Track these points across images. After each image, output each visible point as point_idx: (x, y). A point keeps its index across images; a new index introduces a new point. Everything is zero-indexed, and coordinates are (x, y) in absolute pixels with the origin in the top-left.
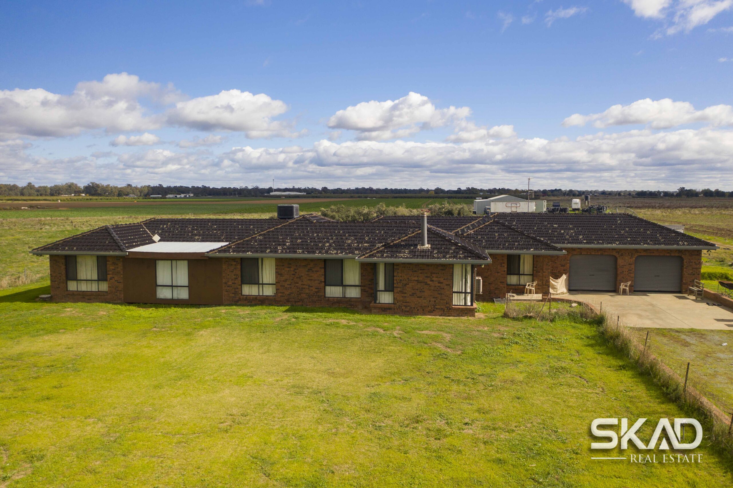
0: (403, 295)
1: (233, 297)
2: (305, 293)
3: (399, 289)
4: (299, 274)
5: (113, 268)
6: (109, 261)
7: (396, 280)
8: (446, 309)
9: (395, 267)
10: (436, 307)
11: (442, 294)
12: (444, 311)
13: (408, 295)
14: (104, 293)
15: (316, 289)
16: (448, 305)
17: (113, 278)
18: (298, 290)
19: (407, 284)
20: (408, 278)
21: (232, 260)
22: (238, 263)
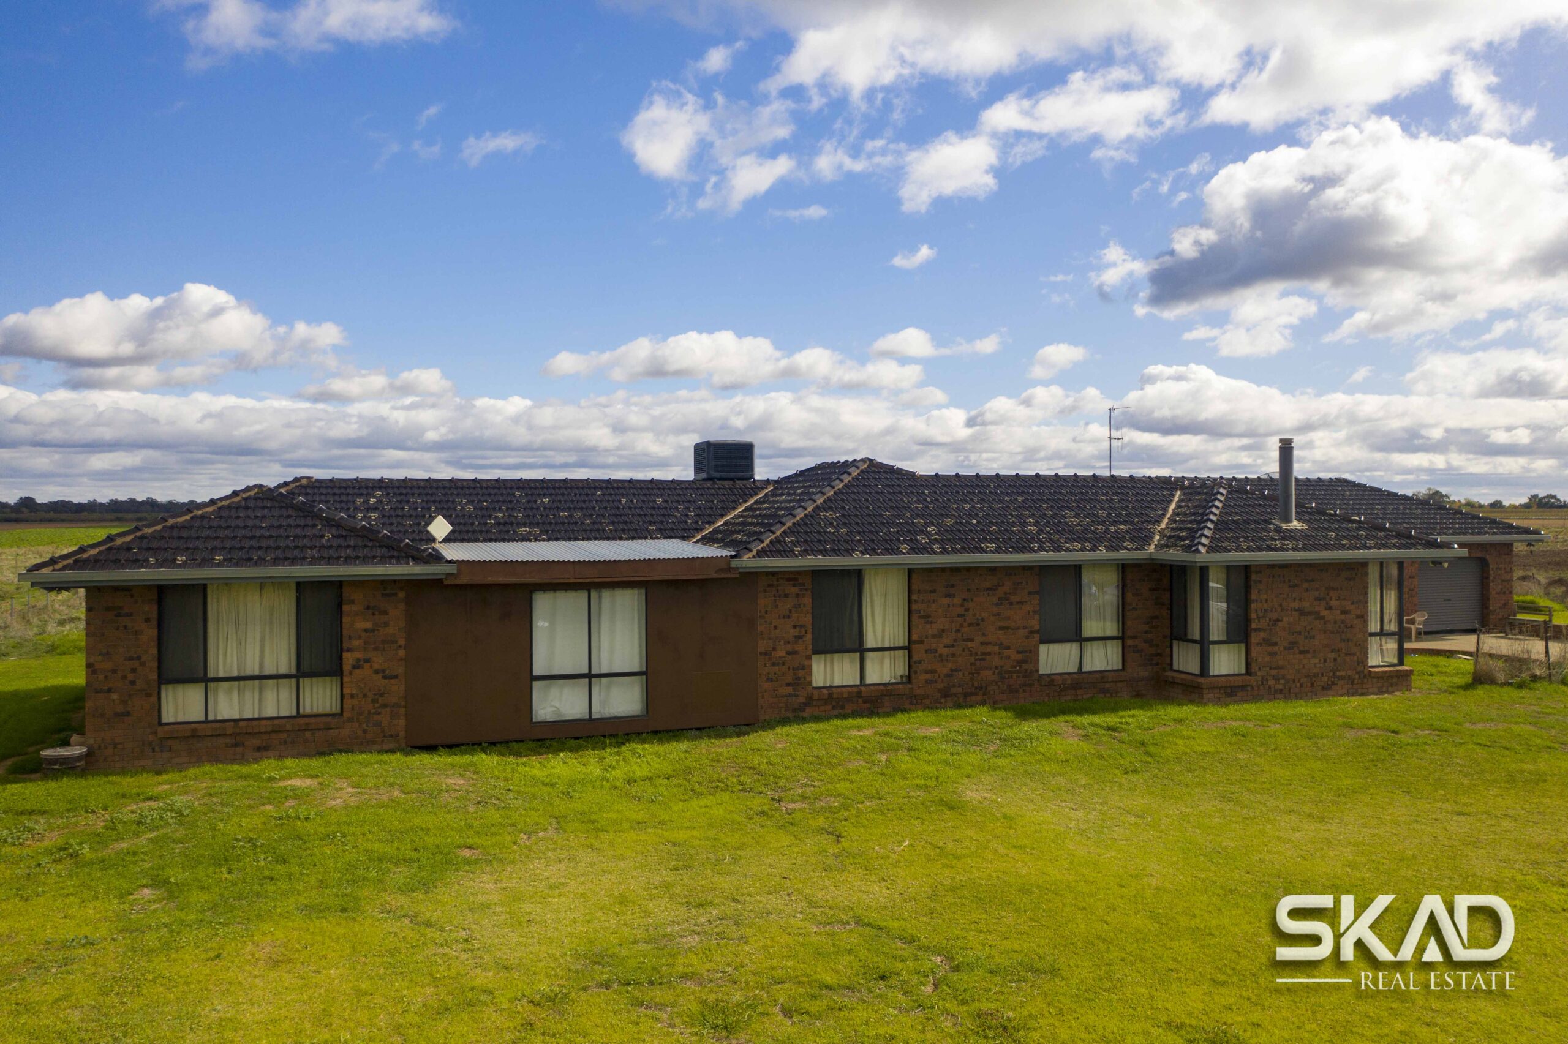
0: (1270, 649)
1: (790, 695)
2: (991, 669)
3: (1262, 634)
4: (974, 615)
5: (369, 625)
6: (353, 602)
7: (1256, 611)
8: (1357, 676)
9: (1254, 577)
10: (1339, 674)
11: (1348, 640)
12: (1352, 683)
13: (1282, 649)
14: (329, 719)
15: (1018, 652)
16: (1360, 668)
17: (367, 661)
18: (972, 659)
19: (1278, 620)
20: (1281, 605)
21: (789, 580)
22: (806, 590)
